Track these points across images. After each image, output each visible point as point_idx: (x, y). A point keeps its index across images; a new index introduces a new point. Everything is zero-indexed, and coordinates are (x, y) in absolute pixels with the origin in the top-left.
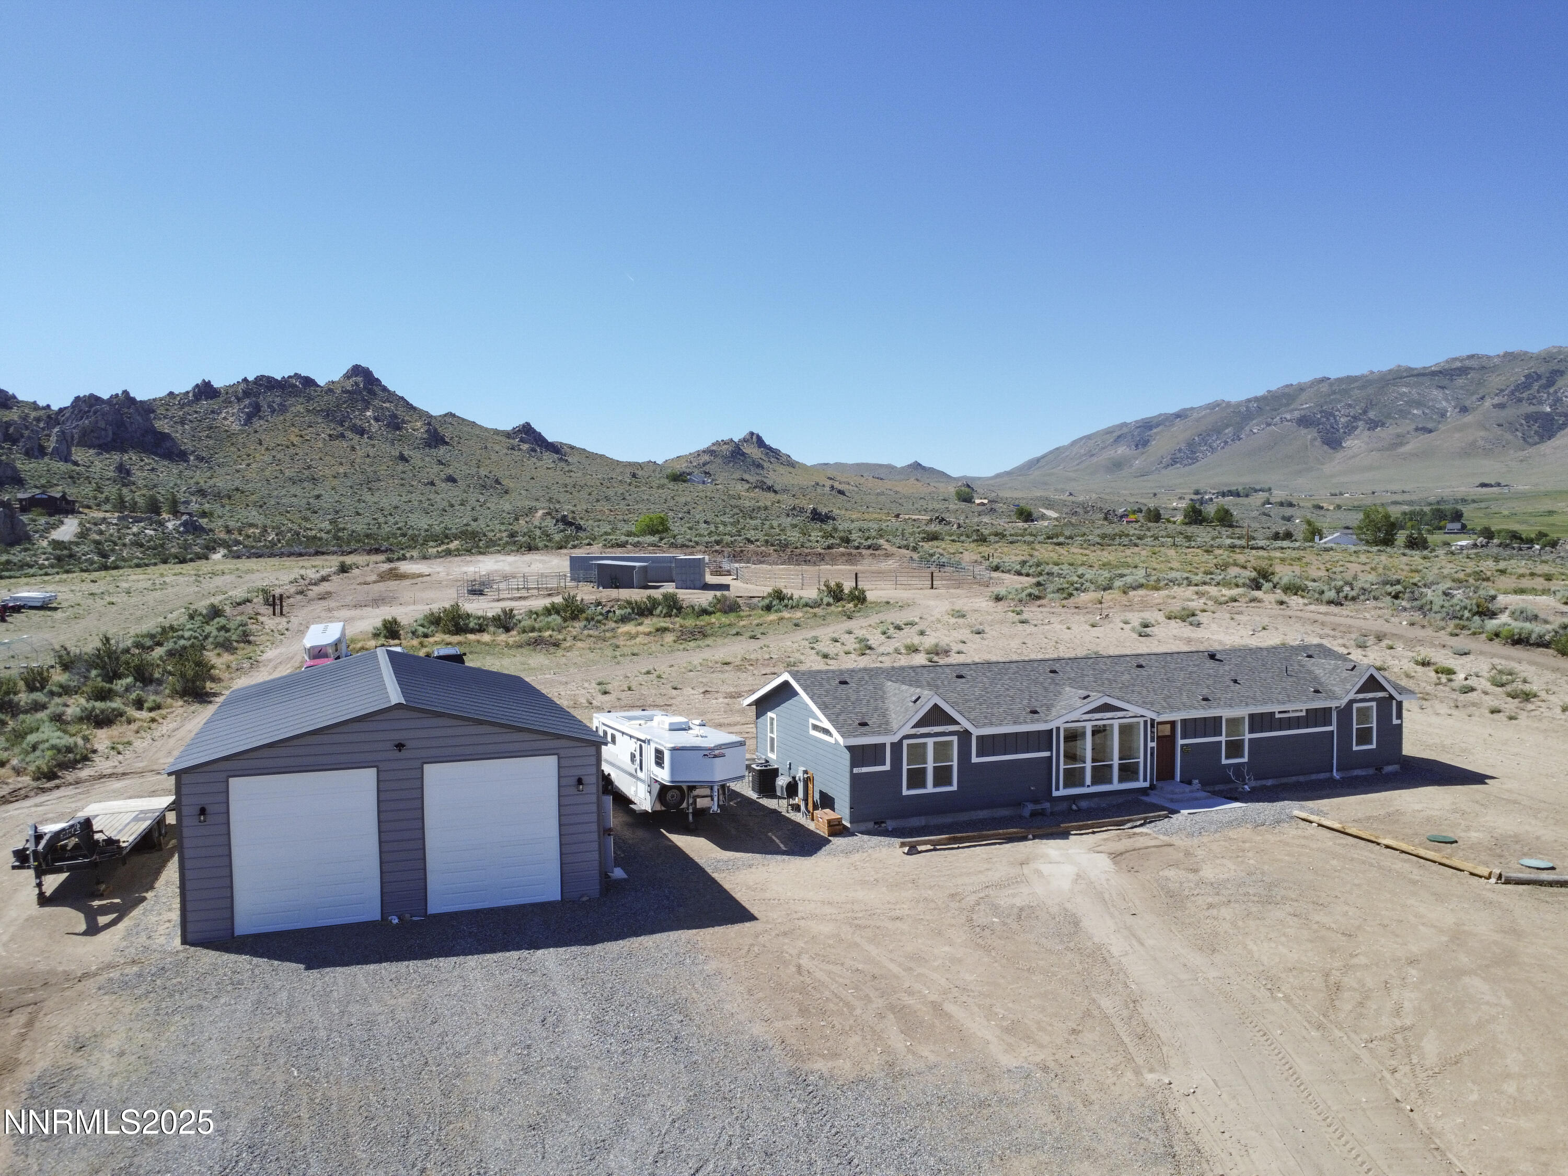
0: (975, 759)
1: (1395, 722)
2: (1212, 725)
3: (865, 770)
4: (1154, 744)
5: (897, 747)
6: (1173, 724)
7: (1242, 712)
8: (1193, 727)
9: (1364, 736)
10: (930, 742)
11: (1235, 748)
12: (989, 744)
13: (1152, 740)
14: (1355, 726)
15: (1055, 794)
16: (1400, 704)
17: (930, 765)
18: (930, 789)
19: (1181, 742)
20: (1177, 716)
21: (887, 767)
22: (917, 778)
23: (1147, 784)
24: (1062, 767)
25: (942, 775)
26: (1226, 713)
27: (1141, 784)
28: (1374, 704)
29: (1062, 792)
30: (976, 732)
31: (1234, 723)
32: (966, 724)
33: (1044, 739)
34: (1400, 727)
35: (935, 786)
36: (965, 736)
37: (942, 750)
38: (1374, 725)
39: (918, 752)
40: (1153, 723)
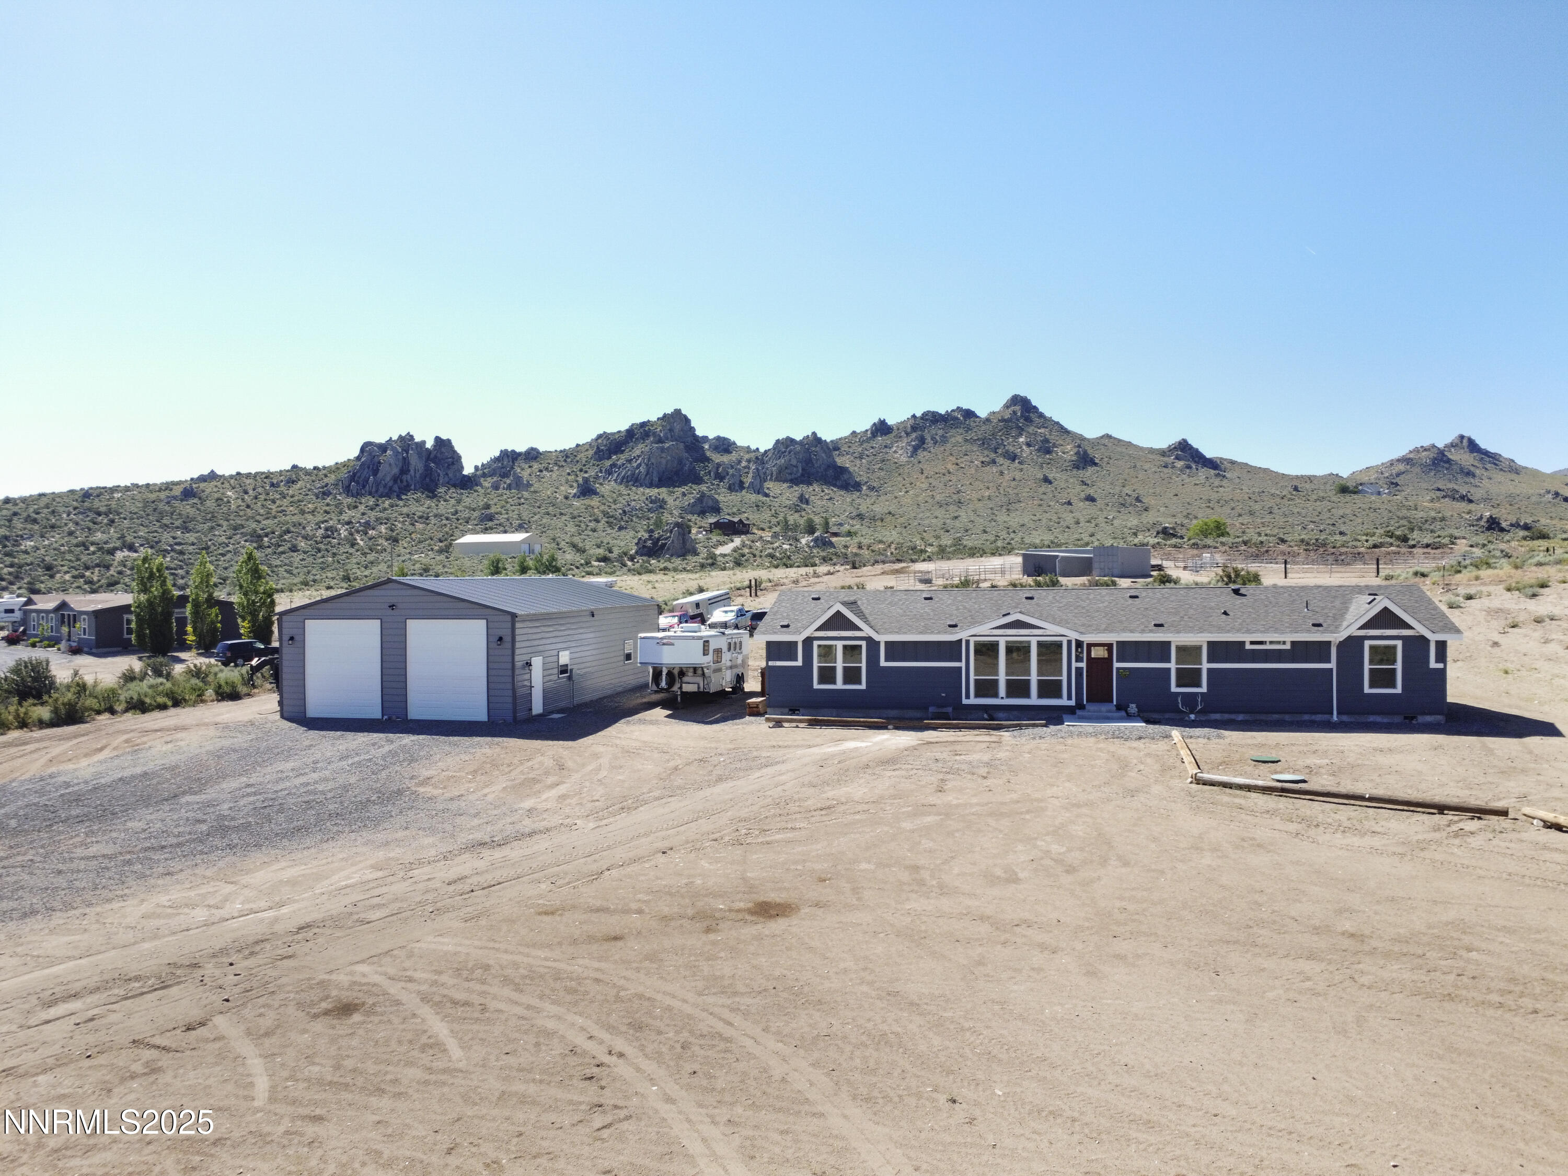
0: (883, 663)
1: (1433, 665)
2: (1160, 650)
3: (779, 663)
4: (1083, 665)
5: (808, 645)
6: (1109, 646)
7: (1201, 639)
8: (1129, 650)
9: (1383, 678)
10: (839, 644)
11: (1189, 677)
12: (897, 650)
13: (1078, 659)
14: (1367, 666)
15: (965, 701)
16: (1442, 647)
17: (840, 665)
18: (839, 685)
19: (1116, 665)
20: (1114, 638)
21: (799, 663)
22: (827, 675)
23: (1072, 703)
24: (972, 677)
25: (852, 675)
26: (1177, 639)
27: (1064, 702)
28: (1399, 643)
29: (973, 701)
30: (882, 639)
31: (1189, 652)
32: (870, 631)
33: (952, 650)
34: (1443, 672)
35: (845, 682)
37: (851, 651)
38: (1399, 666)
39: (827, 652)
40: (1079, 644)
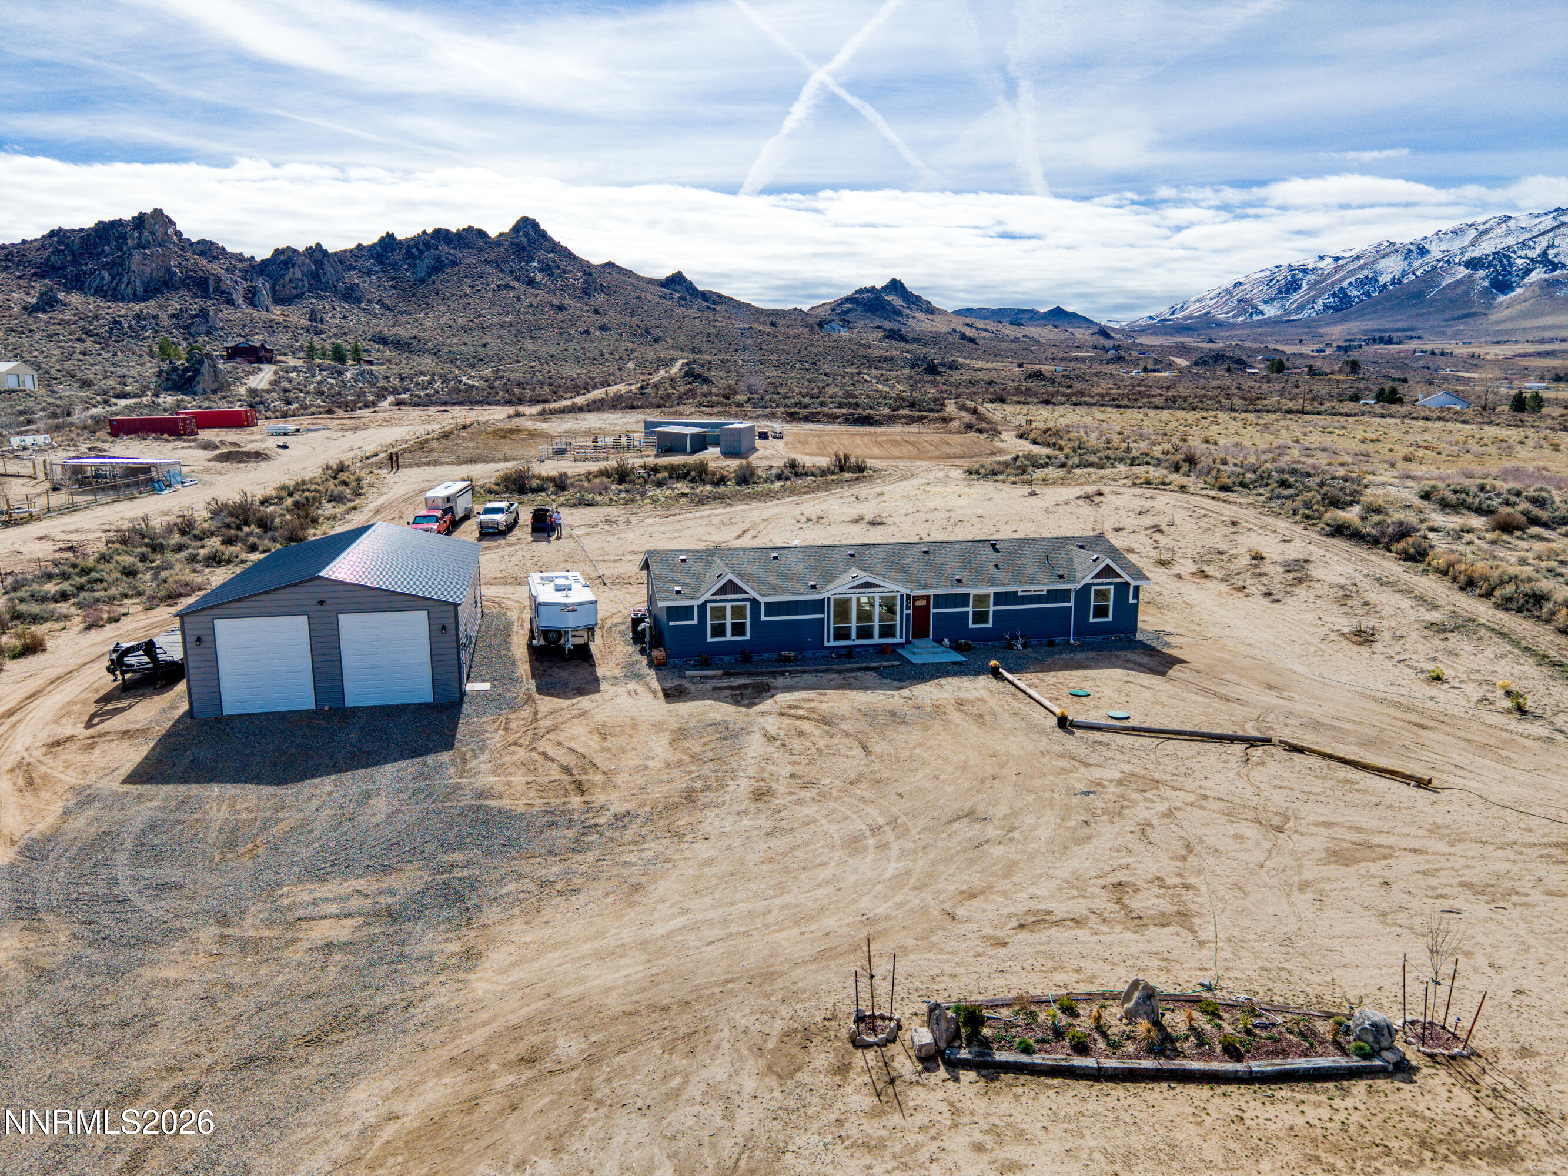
0: (763, 618)
1: (1131, 601)
2: (963, 598)
3: (678, 623)
4: (910, 612)
5: (702, 607)
6: (928, 597)
7: (991, 591)
8: (942, 600)
9: (1101, 611)
10: (728, 605)
11: (980, 617)
12: (773, 608)
13: (908, 608)
14: (1092, 604)
15: (826, 644)
16: (1137, 589)
17: (729, 622)
18: (729, 637)
19: (933, 611)
20: (931, 592)
21: (695, 622)
22: (719, 630)
23: (903, 640)
24: (832, 626)
25: (739, 629)
26: (973, 591)
27: (897, 640)
28: (1112, 587)
29: (833, 643)
30: (762, 600)
31: (981, 599)
32: (753, 594)
33: (818, 606)
34: (1137, 605)
35: (733, 635)
36: (755, 603)
37: (738, 612)
38: (1111, 603)
39: (719, 612)
40: (908, 596)
